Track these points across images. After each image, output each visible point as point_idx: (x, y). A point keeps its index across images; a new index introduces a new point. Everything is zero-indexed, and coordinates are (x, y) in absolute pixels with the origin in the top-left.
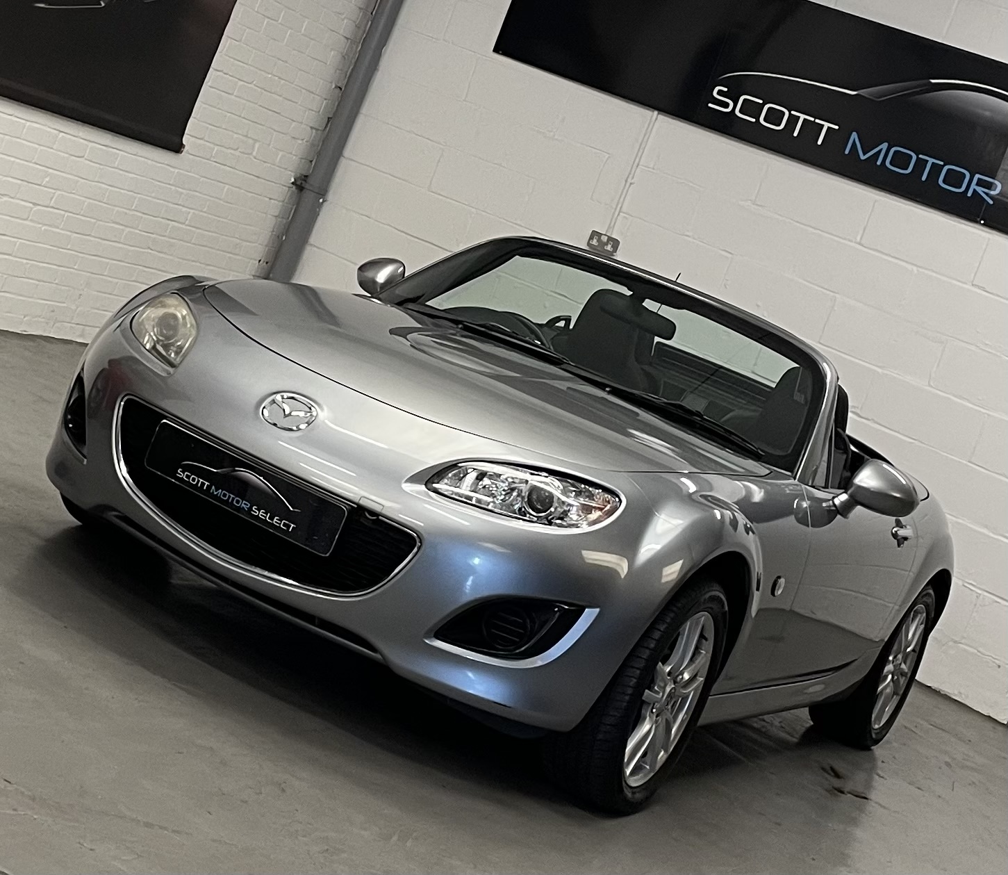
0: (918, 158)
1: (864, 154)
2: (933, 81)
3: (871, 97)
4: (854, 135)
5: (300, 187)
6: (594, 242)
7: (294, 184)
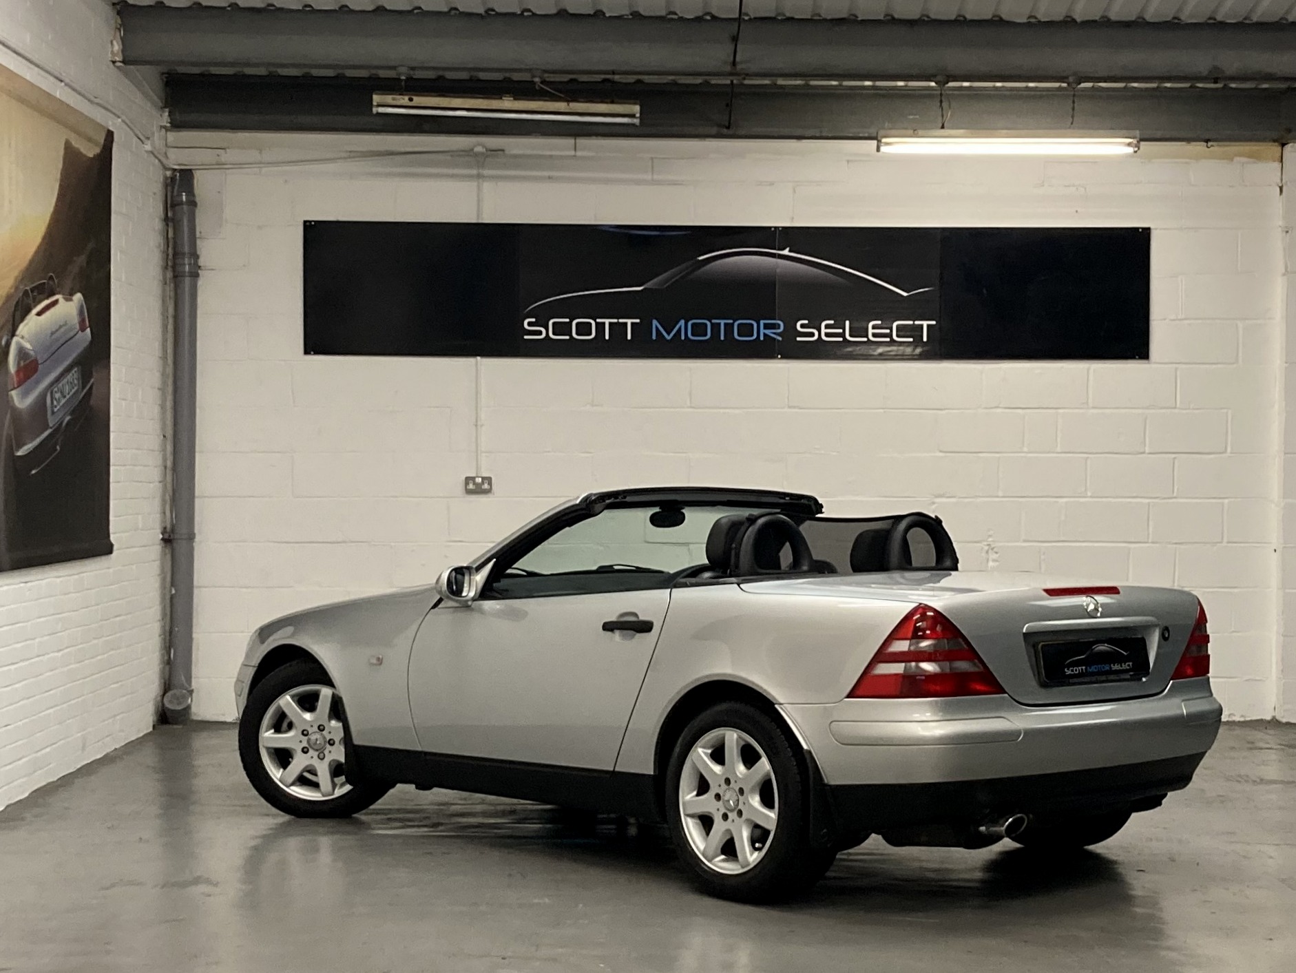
0: (712, 325)
1: (669, 334)
2: (701, 258)
3: (657, 287)
4: (655, 322)
5: (168, 540)
6: (471, 486)
7: (162, 539)
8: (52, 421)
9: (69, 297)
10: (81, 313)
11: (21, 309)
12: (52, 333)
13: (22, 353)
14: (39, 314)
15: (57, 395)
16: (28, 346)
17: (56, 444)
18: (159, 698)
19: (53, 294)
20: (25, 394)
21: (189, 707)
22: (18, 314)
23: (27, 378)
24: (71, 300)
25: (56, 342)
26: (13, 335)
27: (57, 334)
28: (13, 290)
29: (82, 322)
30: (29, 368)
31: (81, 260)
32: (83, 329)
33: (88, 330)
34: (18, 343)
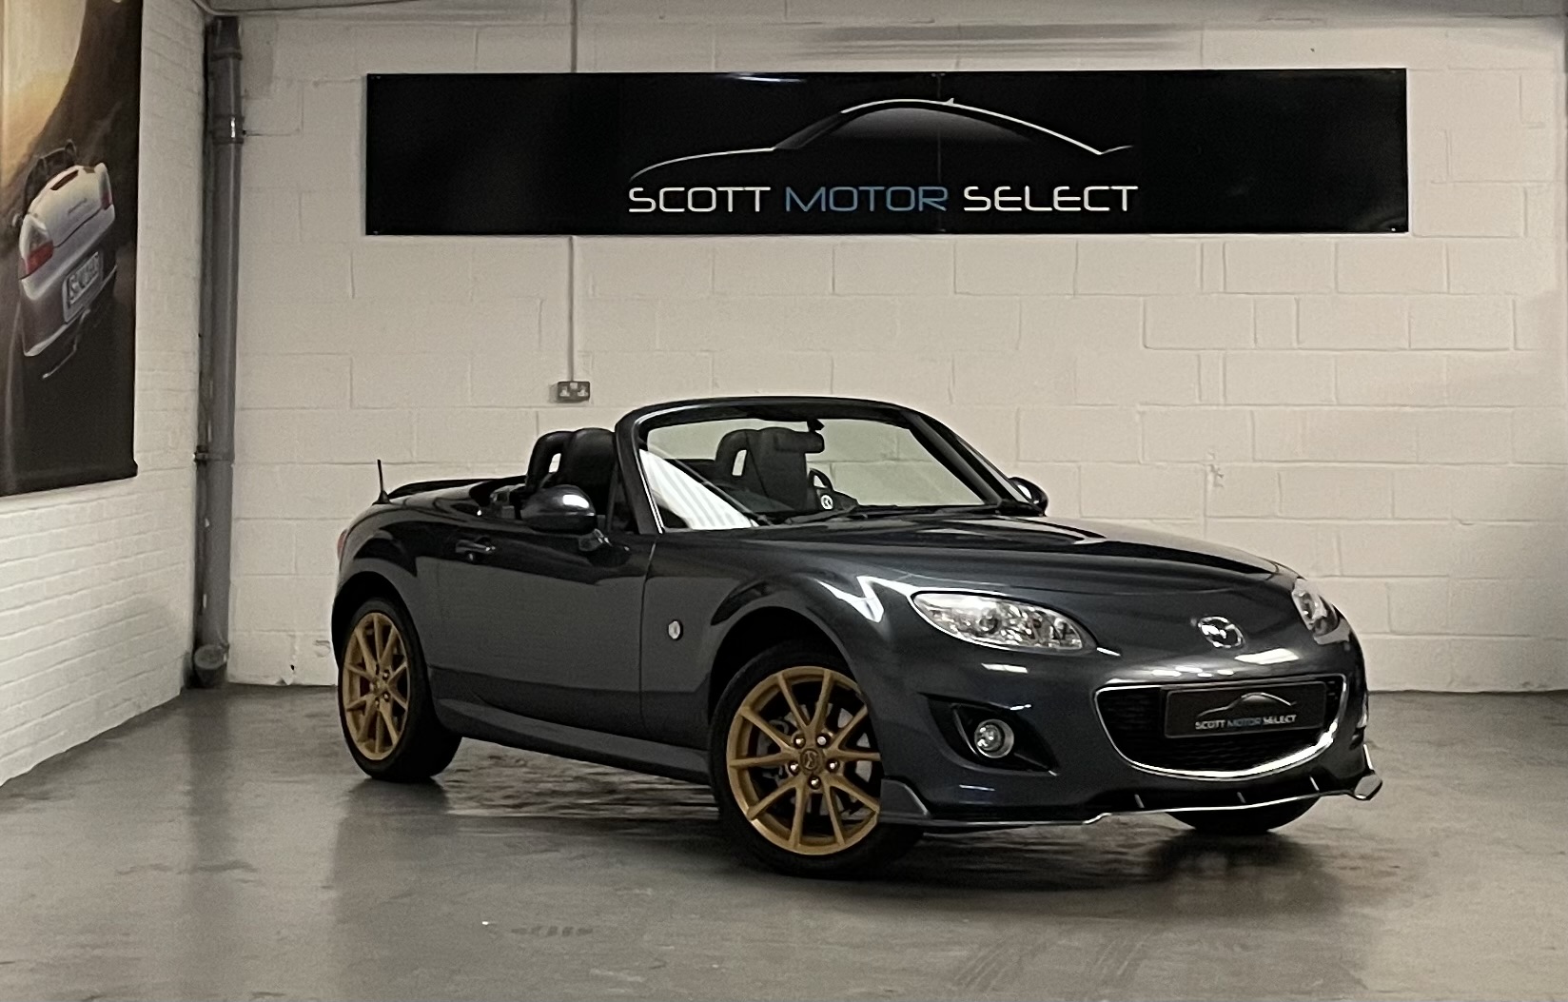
0: (860, 192)
4: (789, 190)
5: (203, 462)
6: (565, 393)
7: (196, 460)
8: (69, 316)
9: (90, 169)
10: (104, 185)
11: (34, 183)
12: (70, 211)
13: (35, 234)
14: (56, 188)
15: (74, 286)
16: (42, 226)
17: (73, 342)
18: (190, 656)
19: (72, 165)
20: (38, 283)
21: (225, 665)
22: (32, 188)
23: (41, 264)
24: (93, 171)
25: (73, 224)
26: (25, 212)
27: (77, 211)
28: (25, 160)
29: (105, 198)
30: (43, 252)
31: (105, 125)
32: (106, 206)
33: (112, 207)
34: (31, 222)
